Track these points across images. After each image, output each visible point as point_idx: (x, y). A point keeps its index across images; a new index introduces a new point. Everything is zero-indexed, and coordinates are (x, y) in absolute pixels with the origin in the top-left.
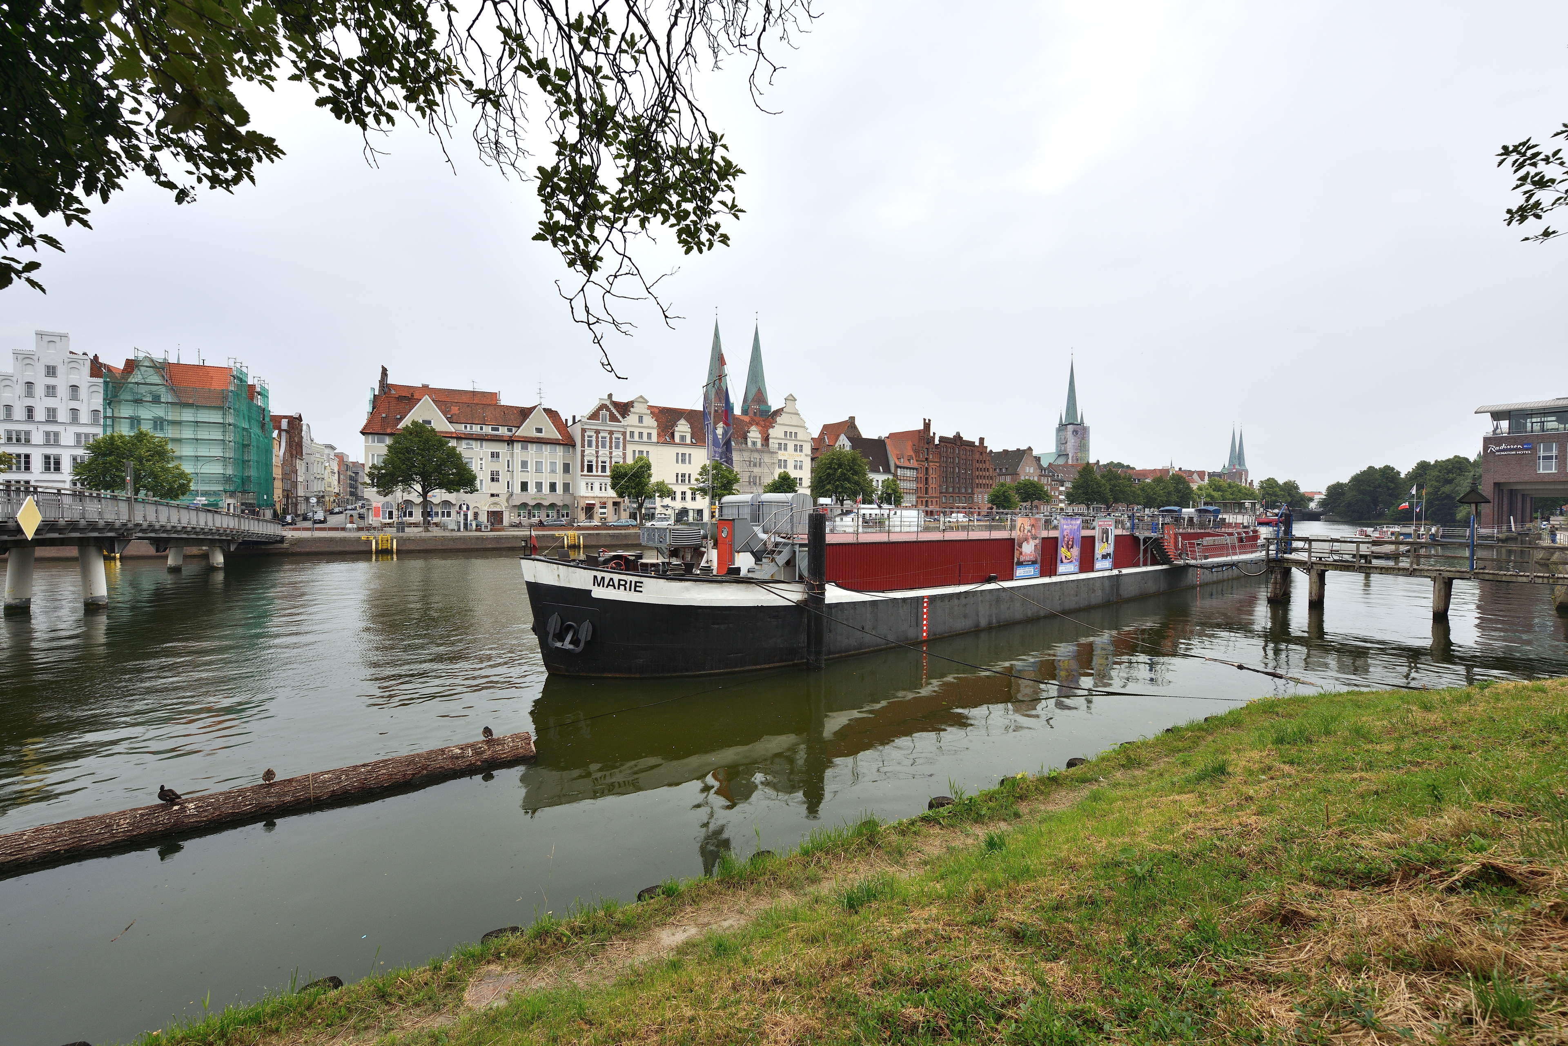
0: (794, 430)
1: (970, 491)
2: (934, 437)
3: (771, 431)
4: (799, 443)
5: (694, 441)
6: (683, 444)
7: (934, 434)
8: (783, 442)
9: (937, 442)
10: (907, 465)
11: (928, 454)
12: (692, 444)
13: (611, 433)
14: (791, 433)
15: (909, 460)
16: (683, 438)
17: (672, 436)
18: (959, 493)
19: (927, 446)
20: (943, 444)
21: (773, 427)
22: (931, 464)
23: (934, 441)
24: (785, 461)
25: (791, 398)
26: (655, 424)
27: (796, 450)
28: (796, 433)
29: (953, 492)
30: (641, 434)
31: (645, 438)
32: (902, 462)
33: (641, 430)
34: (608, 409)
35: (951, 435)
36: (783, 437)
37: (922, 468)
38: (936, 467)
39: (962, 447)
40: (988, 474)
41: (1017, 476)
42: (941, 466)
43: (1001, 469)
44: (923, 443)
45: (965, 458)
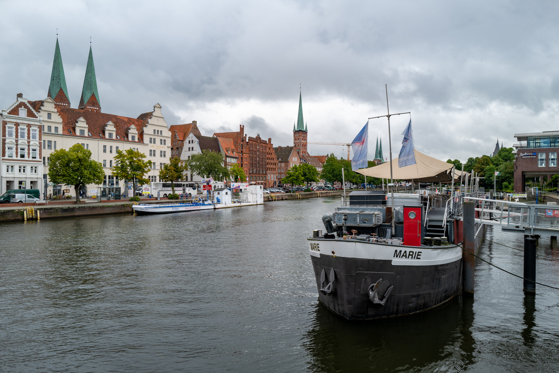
0: (160, 129)
1: (264, 173)
2: (246, 137)
3: (145, 129)
4: (163, 139)
5: (90, 135)
6: (82, 136)
7: (246, 135)
8: (153, 137)
9: (247, 141)
10: (232, 155)
11: (242, 148)
12: (89, 137)
13: (29, 126)
14: (158, 131)
15: (233, 152)
16: (82, 132)
17: (74, 129)
18: (259, 174)
19: (242, 143)
20: (250, 142)
21: (146, 126)
22: (244, 155)
23: (246, 140)
24: (154, 151)
25: (158, 106)
26: (61, 120)
27: (161, 143)
28: (161, 131)
29: (256, 173)
30: (49, 128)
31: (53, 131)
32: (229, 153)
33: (50, 124)
34: (26, 107)
35: (254, 136)
36: (153, 134)
37: (240, 158)
38: (247, 157)
39: (261, 144)
40: (273, 162)
41: (288, 163)
42: (250, 156)
43: (278, 159)
44: (240, 141)
45: (262, 151)
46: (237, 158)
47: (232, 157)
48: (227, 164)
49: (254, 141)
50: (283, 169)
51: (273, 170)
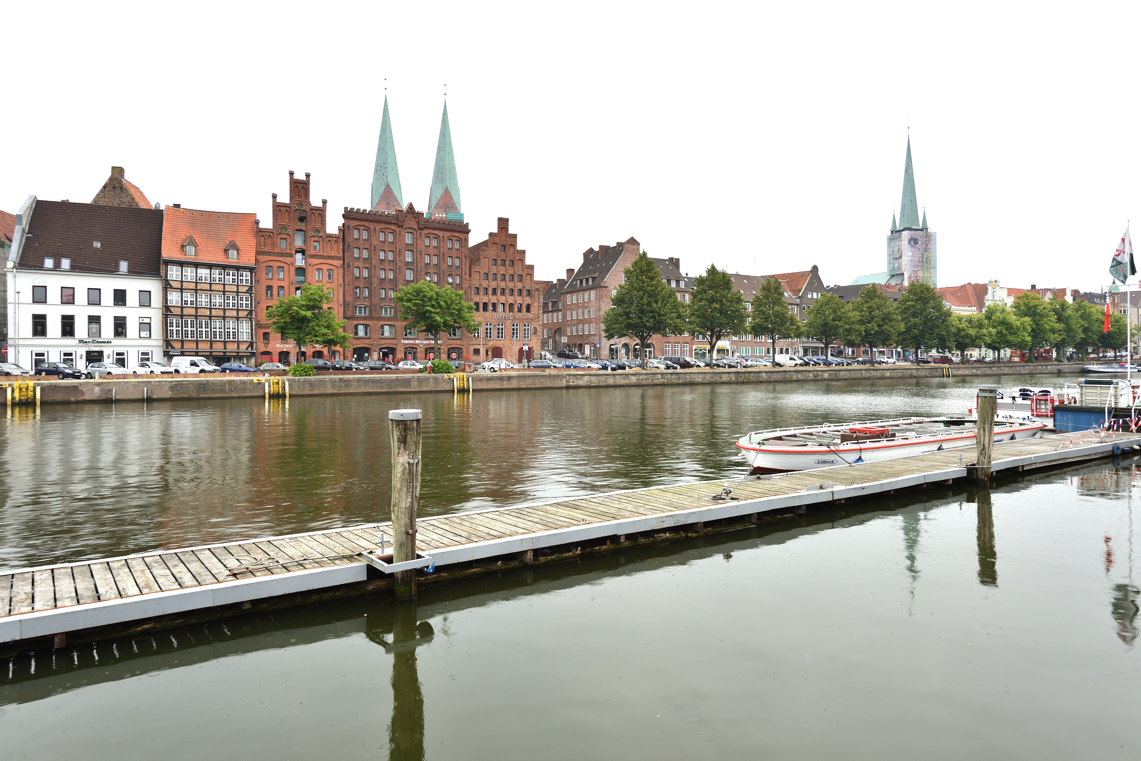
2: (321, 209)
10: (221, 260)
19: (298, 225)
20: (353, 223)
22: (314, 260)
23: (323, 215)
29: (393, 317)
32: (193, 253)
37: (286, 269)
38: (331, 267)
39: (426, 231)
40: (519, 285)
41: (604, 291)
42: (349, 266)
43: (587, 280)
44: (290, 220)
45: (436, 252)
46: (251, 270)
47: (210, 266)
48: (167, 286)
49: (378, 222)
50: (592, 309)
51: (520, 310)
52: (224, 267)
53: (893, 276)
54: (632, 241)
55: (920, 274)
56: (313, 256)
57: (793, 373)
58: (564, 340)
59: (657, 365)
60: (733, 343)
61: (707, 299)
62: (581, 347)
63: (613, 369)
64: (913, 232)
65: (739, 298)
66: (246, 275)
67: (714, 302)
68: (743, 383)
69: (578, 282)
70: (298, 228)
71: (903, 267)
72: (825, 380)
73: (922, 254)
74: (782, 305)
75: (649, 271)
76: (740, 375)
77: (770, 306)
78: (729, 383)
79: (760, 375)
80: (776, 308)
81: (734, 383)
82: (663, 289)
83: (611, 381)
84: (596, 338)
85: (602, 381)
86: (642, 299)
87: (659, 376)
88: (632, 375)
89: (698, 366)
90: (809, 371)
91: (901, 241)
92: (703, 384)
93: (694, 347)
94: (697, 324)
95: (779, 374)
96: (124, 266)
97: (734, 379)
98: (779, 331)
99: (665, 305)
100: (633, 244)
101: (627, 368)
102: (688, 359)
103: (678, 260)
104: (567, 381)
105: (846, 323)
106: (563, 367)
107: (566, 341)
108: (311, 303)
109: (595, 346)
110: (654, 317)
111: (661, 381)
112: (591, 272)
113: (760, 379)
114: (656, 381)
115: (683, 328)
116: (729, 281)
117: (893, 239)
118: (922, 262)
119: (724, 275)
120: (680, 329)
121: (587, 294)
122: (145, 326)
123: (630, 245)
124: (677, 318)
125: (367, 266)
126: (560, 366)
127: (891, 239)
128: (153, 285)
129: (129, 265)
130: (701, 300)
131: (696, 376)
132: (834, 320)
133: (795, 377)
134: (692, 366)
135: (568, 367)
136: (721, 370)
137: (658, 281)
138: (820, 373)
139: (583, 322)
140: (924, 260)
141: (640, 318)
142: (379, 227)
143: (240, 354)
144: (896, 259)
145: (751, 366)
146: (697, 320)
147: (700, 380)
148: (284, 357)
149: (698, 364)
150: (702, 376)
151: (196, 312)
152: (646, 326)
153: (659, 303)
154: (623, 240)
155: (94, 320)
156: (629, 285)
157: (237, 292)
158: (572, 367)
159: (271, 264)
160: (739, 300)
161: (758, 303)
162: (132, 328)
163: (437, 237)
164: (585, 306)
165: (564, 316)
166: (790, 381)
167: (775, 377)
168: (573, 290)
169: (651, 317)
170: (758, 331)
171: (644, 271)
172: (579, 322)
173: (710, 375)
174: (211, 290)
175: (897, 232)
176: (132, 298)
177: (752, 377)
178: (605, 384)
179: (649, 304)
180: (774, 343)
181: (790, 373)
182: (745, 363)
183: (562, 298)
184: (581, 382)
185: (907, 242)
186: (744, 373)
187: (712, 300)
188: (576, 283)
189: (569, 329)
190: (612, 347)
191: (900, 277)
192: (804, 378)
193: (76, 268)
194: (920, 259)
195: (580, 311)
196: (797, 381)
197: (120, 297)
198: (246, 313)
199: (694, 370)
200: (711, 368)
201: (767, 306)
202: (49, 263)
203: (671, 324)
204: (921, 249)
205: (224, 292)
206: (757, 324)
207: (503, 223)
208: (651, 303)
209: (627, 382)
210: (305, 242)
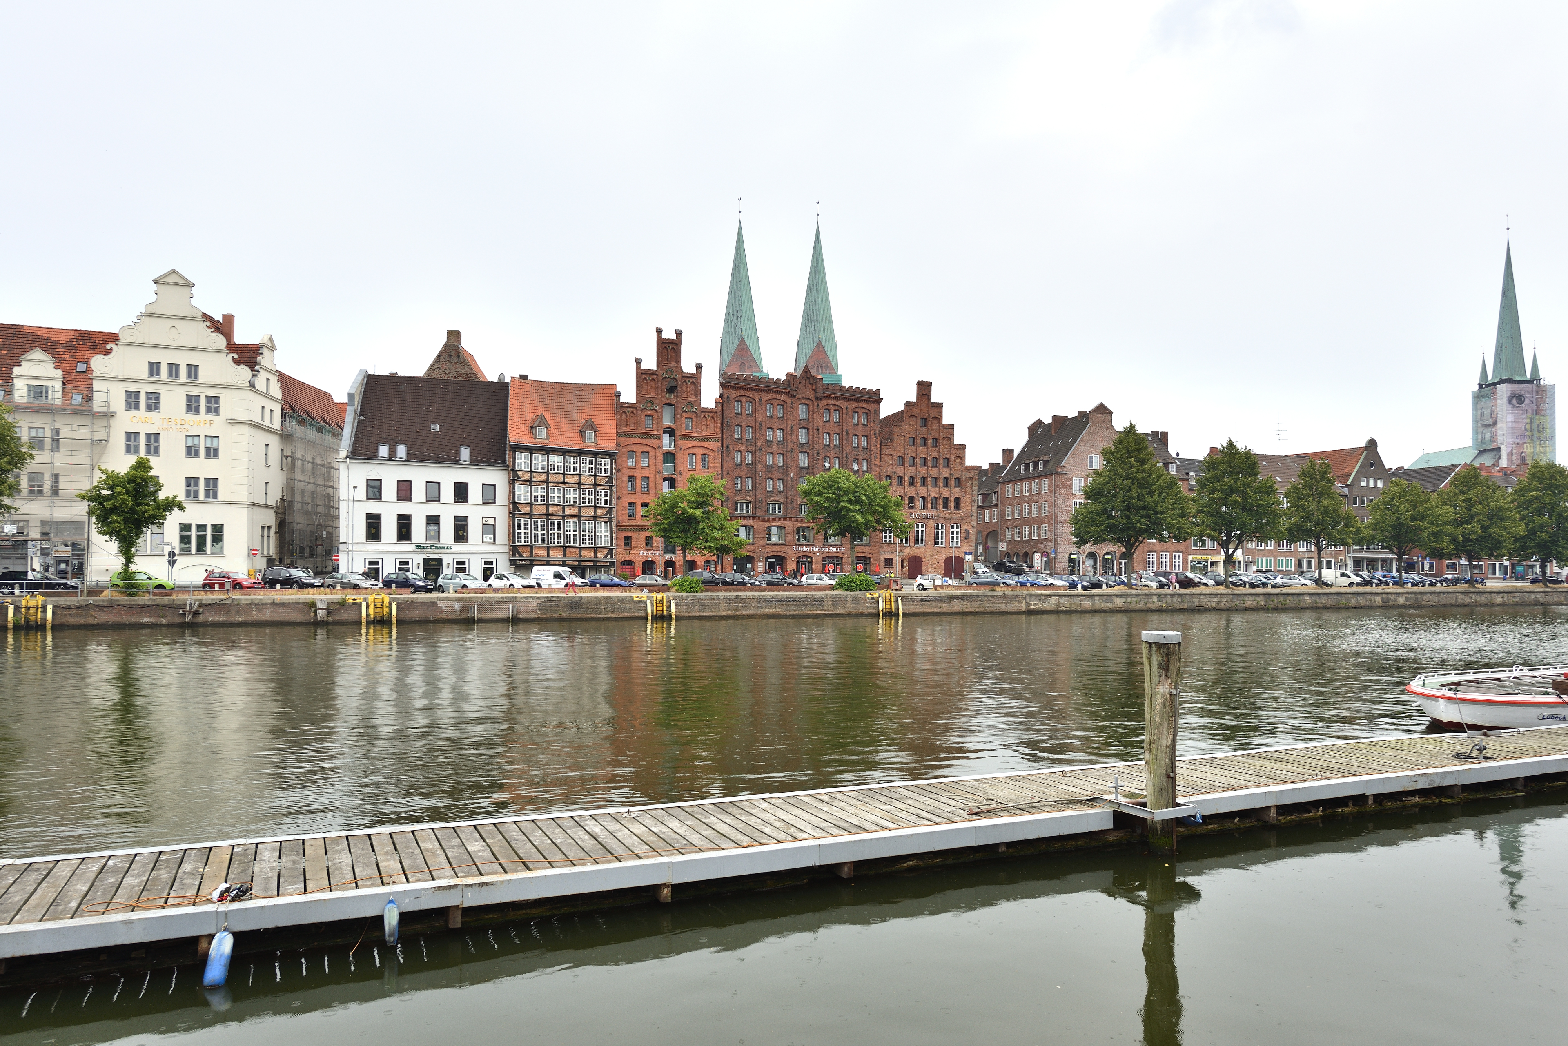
0: (184, 360)
2: (699, 378)
3: (99, 360)
4: (203, 393)
7: (701, 369)
8: (143, 389)
14: (174, 366)
15: (580, 433)
19: (667, 398)
20: (741, 394)
21: (109, 352)
22: (684, 443)
23: (697, 386)
24: (152, 436)
25: (173, 279)
27: (193, 409)
28: (193, 370)
29: (784, 516)
32: (541, 436)
36: (145, 375)
37: (652, 454)
38: (707, 452)
39: (824, 402)
40: (946, 472)
41: (1061, 480)
42: (728, 449)
43: (1036, 464)
44: (657, 391)
45: (837, 430)
46: (611, 456)
47: (563, 452)
48: (514, 479)
49: (764, 391)
50: (1044, 506)
51: (946, 507)
52: (580, 453)
53: (1481, 452)
54: (1102, 410)
55: (1528, 449)
56: (685, 438)
57: (1351, 596)
58: (1002, 547)
59: (1147, 583)
60: (1247, 552)
61: (1222, 490)
62: (1027, 557)
63: (1085, 588)
64: (1515, 386)
65: (1271, 487)
66: (605, 464)
67: (1233, 493)
68: (1276, 609)
69: (1022, 467)
70: (667, 401)
71: (1500, 439)
72: (1399, 606)
73: (1531, 419)
74: (1333, 498)
75: (1139, 451)
76: (1272, 598)
77: (1314, 499)
78: (1256, 609)
79: (1302, 598)
80: (1325, 502)
81: (1263, 609)
82: (1161, 476)
83: (1087, 604)
84: (1049, 544)
85: (1075, 605)
86: (1129, 490)
87: (1155, 598)
88: (1117, 596)
89: (1205, 585)
90: (1376, 593)
91: (1496, 399)
92: (1217, 610)
93: (1190, 558)
94: (1207, 526)
95: (1330, 597)
96: (465, 453)
97: (1262, 603)
98: (1329, 534)
99: (1165, 498)
100: (1103, 414)
101: (1104, 586)
102: (1189, 574)
103: (1165, 434)
104: (1028, 604)
105: (1432, 523)
106: (1016, 584)
107: (1005, 549)
108: (699, 499)
109: (1048, 556)
110: (1148, 516)
111: (1158, 605)
112: (1040, 453)
113: (1302, 605)
114: (1150, 605)
115: (1189, 531)
116: (1255, 463)
117: (1483, 396)
118: (1531, 430)
119: (1248, 454)
120: (1186, 532)
121: (1035, 484)
122: (489, 528)
123: (1099, 415)
124: (1181, 516)
125: (750, 449)
126: (1013, 582)
127: (1478, 397)
128: (497, 477)
129: (471, 453)
130: (1213, 492)
131: (1207, 599)
132: (1413, 519)
133: (1353, 602)
134: (1197, 585)
135: (1023, 584)
136: (1241, 590)
137: (1153, 465)
138: (1393, 597)
139: (1030, 522)
140: (1535, 427)
141: (1128, 517)
142: (766, 397)
143: (597, 564)
144: (1487, 426)
145: (1283, 586)
146: (1208, 520)
147: (1214, 605)
148: (649, 567)
149: (1204, 581)
150: (1216, 599)
151: (548, 510)
152: (1135, 527)
153: (1156, 497)
154: (1088, 408)
155: (433, 520)
156: (1109, 471)
157: (595, 485)
158: (1029, 585)
159: (633, 448)
160: (1270, 490)
161: (1295, 495)
162: (474, 530)
163: (839, 409)
164: (1031, 500)
165: (1002, 514)
166: (1347, 608)
167: (1324, 601)
168: (1014, 478)
169: (1142, 516)
170: (1296, 534)
171: (1133, 451)
172: (1024, 522)
173: (1228, 598)
174: (564, 483)
175: (1488, 385)
176: (475, 494)
177: (1289, 601)
178: (1079, 608)
179: (1140, 497)
180: (1319, 552)
181: (1346, 596)
182: (1272, 581)
183: (998, 489)
184: (1045, 606)
185: (1505, 400)
186: (1277, 595)
187: (1231, 491)
188: (1020, 468)
189: (1008, 533)
190: (1073, 557)
191: (1495, 453)
192: (1368, 603)
193: (414, 457)
194: (1528, 427)
195: (1026, 507)
196: (1358, 607)
197: (461, 492)
198: (605, 511)
199: (1202, 590)
200: (1227, 587)
201: (1311, 499)
202: (383, 451)
203: (1173, 525)
204: (1530, 410)
205: (580, 485)
206: (1294, 524)
207: (924, 388)
208: (1143, 495)
209: (1110, 605)
210: (675, 419)
